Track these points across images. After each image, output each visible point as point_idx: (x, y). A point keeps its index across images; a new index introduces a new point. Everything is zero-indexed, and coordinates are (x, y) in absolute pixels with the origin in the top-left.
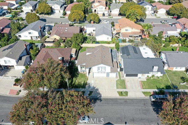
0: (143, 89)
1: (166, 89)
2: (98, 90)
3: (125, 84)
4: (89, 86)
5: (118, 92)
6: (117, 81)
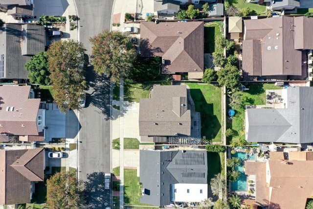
0: (124, 169)
1: (124, 196)
2: (121, 116)
3: (131, 148)
4: (128, 106)
5: (119, 138)
6: (136, 139)
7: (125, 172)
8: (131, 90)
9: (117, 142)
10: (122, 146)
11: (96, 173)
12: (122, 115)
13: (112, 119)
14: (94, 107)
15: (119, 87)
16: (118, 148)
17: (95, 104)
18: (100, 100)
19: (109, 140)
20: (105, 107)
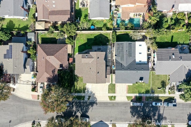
0: (128, 93)
1: (145, 93)
3: (115, 89)
4: (88, 91)
5: (109, 96)
6: (109, 86)
7: (130, 93)
8: (78, 88)
9: (111, 98)
10: (113, 95)
11: (131, 111)
12: (94, 94)
13: (96, 101)
14: (89, 112)
15: (77, 96)
16: (115, 97)
17: (87, 111)
18: (85, 108)
19: (109, 103)
20: (89, 105)
